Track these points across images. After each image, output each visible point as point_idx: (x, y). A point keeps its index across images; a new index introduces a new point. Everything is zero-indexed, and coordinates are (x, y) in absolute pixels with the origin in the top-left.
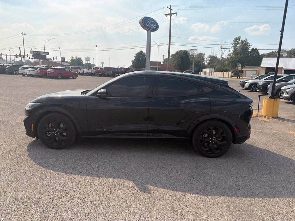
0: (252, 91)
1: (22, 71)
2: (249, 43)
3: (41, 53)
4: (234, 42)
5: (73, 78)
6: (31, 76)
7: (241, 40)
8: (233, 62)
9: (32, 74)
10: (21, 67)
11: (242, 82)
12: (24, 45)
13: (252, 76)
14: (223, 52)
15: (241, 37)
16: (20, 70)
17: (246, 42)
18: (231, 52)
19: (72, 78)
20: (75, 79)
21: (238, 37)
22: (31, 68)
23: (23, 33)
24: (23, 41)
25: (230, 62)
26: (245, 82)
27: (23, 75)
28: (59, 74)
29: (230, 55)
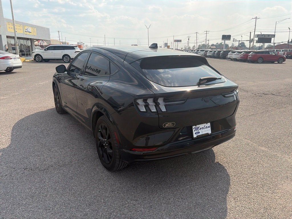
1: (230, 55)
3: (267, 36)
5: (279, 63)
6: (235, 60)
9: (237, 58)
10: (230, 52)
12: (255, 29)
16: (229, 54)
19: (277, 62)
20: (281, 63)
22: (237, 52)
23: (256, 17)
24: (255, 25)
27: (232, 60)
28: (260, 57)
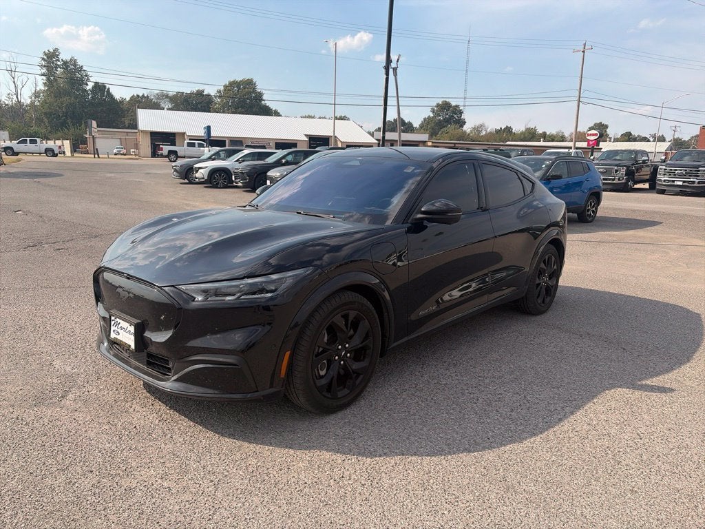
0: (216, 186)
2: (84, 68)
4: (43, 63)
7: (62, 60)
8: (51, 114)
11: (181, 166)
13: (115, 151)
14: (20, 87)
15: (60, 51)
17: (75, 65)
18: (41, 87)
21: (52, 51)
25: (45, 114)
26: (196, 166)
29: (37, 94)
